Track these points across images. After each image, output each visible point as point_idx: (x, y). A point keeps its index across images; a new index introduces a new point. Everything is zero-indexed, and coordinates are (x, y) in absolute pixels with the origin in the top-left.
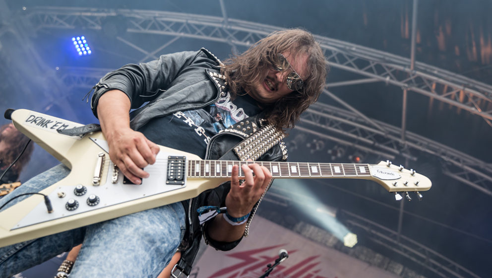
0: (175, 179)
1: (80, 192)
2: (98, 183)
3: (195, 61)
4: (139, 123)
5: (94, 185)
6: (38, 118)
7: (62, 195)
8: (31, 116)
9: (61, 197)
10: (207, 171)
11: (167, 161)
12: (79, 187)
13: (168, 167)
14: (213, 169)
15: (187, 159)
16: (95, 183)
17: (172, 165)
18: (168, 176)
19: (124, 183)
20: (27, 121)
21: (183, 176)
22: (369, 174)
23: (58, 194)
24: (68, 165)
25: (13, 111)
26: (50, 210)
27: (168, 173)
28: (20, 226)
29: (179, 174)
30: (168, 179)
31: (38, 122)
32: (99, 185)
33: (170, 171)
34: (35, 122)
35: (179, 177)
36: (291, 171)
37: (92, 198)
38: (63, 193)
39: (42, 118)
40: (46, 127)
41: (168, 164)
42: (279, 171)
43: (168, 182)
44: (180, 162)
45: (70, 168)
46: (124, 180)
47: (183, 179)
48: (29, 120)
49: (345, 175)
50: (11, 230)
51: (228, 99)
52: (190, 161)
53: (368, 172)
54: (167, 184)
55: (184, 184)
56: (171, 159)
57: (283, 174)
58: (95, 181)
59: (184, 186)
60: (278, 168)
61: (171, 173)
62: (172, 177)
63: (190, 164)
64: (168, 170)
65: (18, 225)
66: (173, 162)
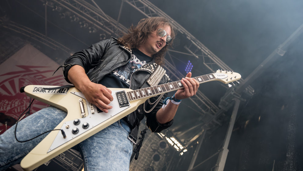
0: (124, 104)
1: (76, 123)
2: (85, 116)
3: (111, 44)
4: (99, 78)
5: (83, 118)
6: (39, 88)
7: (68, 127)
8: (35, 88)
9: (68, 128)
10: (139, 96)
11: (116, 95)
12: (76, 121)
13: (118, 98)
14: (141, 94)
15: (126, 92)
16: (83, 116)
17: (120, 97)
18: (119, 103)
19: (98, 113)
20: (34, 91)
21: (127, 101)
22: (215, 78)
23: (66, 127)
24: (65, 110)
25: (24, 87)
26: (65, 137)
27: (119, 101)
28: (51, 150)
29: (125, 101)
30: (120, 105)
31: (40, 90)
32: (85, 117)
33: (119, 100)
34: (39, 91)
35: (125, 102)
36: (179, 85)
37: (85, 124)
38: (68, 126)
39: (41, 88)
40: (46, 92)
41: (117, 97)
42: (173, 87)
43: (121, 106)
44: (123, 94)
45: (66, 111)
46: (98, 111)
47: (128, 103)
48: (35, 90)
49: (205, 82)
50: (47, 153)
51: (135, 57)
52: (128, 93)
53: (214, 77)
54: (120, 107)
55: (129, 105)
56: (117, 94)
57: (176, 88)
58: (83, 115)
59: (129, 106)
60: (173, 86)
61: (120, 101)
62: (122, 103)
63: (128, 94)
64: (118, 100)
65: (50, 149)
66: (119, 95)
